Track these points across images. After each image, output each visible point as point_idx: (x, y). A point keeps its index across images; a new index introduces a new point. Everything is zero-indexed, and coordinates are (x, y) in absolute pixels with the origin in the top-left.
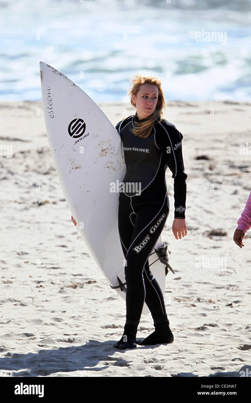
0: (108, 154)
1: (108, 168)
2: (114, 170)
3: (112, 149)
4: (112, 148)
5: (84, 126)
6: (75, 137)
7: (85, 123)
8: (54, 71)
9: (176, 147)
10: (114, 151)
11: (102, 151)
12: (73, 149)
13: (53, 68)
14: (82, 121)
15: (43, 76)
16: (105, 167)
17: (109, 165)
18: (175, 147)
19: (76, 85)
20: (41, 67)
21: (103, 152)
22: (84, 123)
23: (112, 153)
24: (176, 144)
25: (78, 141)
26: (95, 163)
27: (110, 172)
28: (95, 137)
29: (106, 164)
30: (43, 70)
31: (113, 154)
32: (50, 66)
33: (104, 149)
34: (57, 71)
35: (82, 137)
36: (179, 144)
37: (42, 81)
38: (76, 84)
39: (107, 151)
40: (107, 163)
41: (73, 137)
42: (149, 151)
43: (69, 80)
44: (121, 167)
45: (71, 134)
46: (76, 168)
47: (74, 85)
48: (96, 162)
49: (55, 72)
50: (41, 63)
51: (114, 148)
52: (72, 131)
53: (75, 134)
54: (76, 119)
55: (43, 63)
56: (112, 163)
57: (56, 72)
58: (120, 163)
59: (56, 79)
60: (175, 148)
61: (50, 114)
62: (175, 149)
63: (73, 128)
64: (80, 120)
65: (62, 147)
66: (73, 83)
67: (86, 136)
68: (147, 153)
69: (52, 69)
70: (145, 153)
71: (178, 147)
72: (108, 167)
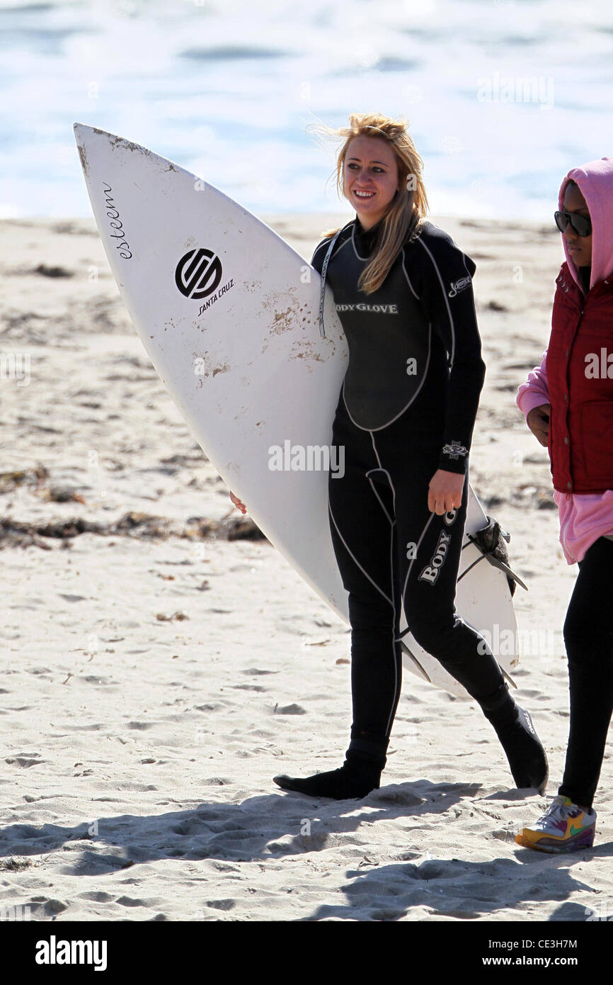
0: (293, 324)
1: (299, 359)
2: (317, 360)
3: (301, 310)
4: (302, 307)
5: (217, 265)
6: (196, 296)
7: (217, 258)
8: (114, 141)
9: (454, 289)
10: (310, 312)
11: (277, 319)
12: (198, 327)
13: (109, 135)
14: (210, 254)
15: (87, 160)
16: (292, 356)
17: (302, 350)
18: (450, 289)
19: (178, 167)
20: (79, 137)
21: (279, 322)
22: (214, 258)
23: (304, 319)
24: (454, 283)
25: (208, 304)
26: (263, 352)
27: (309, 367)
28: (250, 287)
29: (293, 350)
30: (84, 145)
31: (307, 320)
32: (100, 132)
33: (281, 313)
34: (120, 140)
35: (216, 292)
36: (461, 283)
37: (85, 172)
38: (178, 165)
39: (288, 317)
40: (296, 346)
41: (192, 298)
42: (398, 309)
43: (157, 157)
44: (334, 349)
45: (186, 292)
46: (216, 372)
47: (172, 167)
48: (265, 348)
49: (116, 144)
50: (76, 126)
51: (306, 305)
52: (186, 284)
53: (195, 290)
54: (193, 252)
55: (81, 126)
56: (309, 344)
57: (119, 143)
58: (331, 341)
59: (121, 162)
60: (451, 292)
61: (121, 251)
62: (450, 296)
63: (187, 277)
64: (204, 252)
65: (166, 326)
66: (169, 163)
67: (225, 289)
68: (392, 315)
69: (106, 138)
70: (388, 315)
71: (457, 290)
72: (300, 356)
